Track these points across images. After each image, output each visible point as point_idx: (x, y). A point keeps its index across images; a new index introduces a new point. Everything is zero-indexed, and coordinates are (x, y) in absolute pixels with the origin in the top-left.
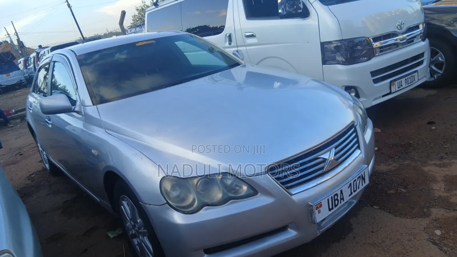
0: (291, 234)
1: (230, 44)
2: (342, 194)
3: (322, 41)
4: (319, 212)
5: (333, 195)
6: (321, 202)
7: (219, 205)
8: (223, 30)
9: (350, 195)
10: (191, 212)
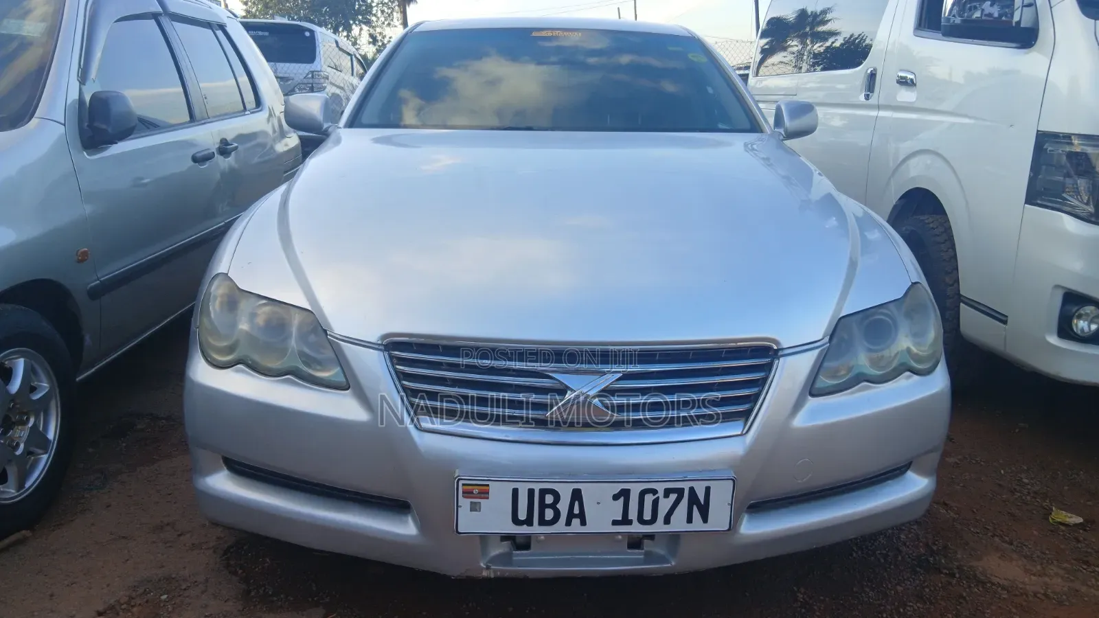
0: (406, 528)
1: (867, 97)
2: (577, 504)
3: (1042, 128)
4: (475, 507)
5: (537, 487)
6: (488, 485)
7: (266, 375)
8: (865, 57)
9: (615, 523)
10: (215, 363)
